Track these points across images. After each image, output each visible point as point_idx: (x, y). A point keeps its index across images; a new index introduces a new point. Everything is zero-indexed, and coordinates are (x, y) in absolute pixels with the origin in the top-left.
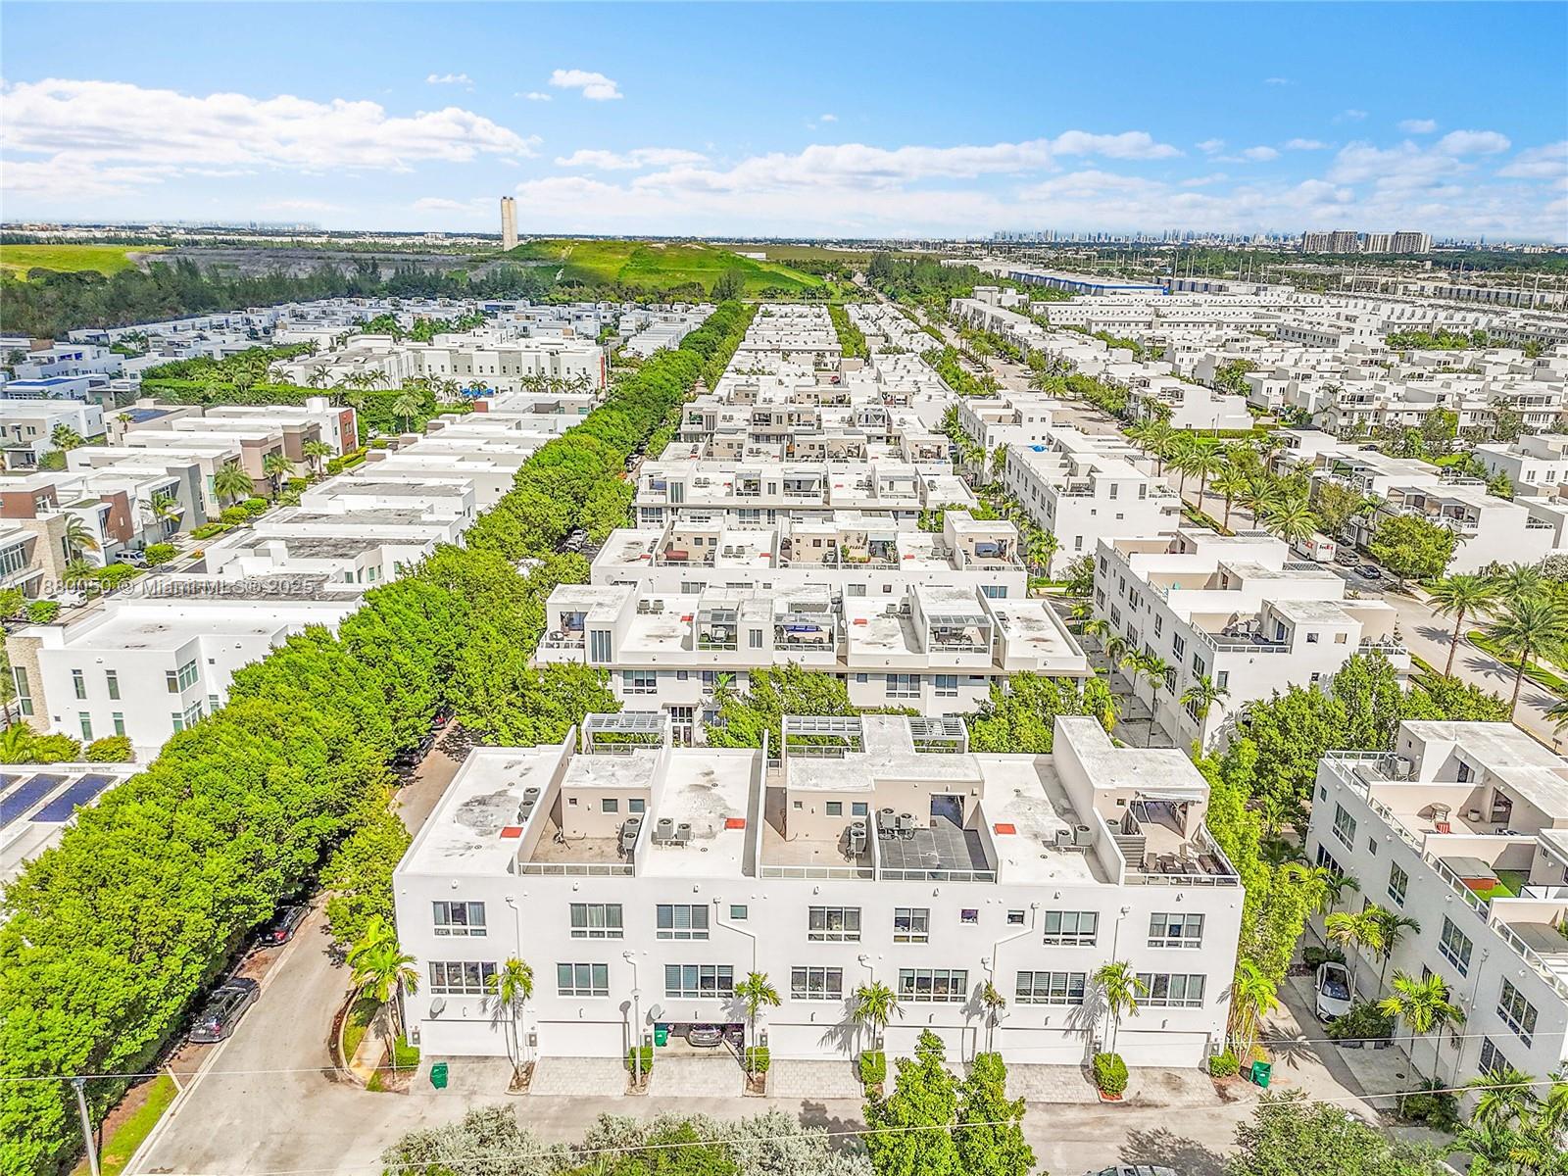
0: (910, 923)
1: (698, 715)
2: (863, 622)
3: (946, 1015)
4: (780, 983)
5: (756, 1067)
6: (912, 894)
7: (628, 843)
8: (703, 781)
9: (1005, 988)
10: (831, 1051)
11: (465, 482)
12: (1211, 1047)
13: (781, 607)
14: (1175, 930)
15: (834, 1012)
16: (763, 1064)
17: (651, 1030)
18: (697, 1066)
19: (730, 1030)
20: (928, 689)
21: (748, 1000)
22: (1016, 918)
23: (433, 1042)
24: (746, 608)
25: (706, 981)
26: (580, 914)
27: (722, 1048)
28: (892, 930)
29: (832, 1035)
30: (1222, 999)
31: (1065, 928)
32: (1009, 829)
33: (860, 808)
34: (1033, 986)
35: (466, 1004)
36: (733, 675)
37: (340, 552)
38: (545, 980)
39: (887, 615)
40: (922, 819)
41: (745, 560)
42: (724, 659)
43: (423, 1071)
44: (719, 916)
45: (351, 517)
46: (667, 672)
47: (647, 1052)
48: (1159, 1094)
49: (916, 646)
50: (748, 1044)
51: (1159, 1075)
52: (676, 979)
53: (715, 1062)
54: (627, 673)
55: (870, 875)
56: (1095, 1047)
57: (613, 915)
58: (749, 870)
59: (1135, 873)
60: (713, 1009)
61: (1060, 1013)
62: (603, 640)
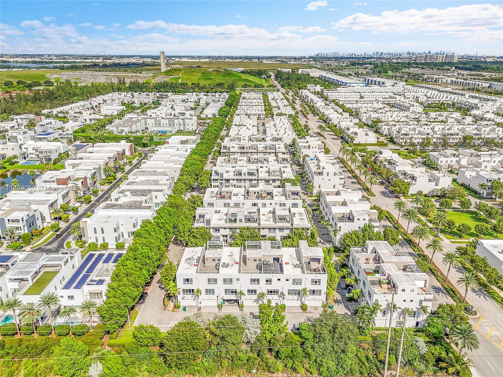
0: (268, 281)
1: (229, 237)
2: (264, 215)
3: (276, 297)
4: (245, 292)
5: (241, 307)
6: (269, 276)
7: (217, 267)
8: (231, 254)
9: (286, 292)
10: (255, 304)
11: (168, 170)
12: (323, 302)
13: (246, 213)
14: (316, 282)
15: (255, 297)
16: (242, 307)
17: (222, 301)
18: (230, 307)
19: (236, 301)
20: (277, 231)
21: (240, 295)
22: (287, 280)
23: (183, 303)
24: (238, 214)
25: (232, 292)
26: (209, 280)
27: (235, 304)
28: (266, 283)
29: (255, 301)
30: (325, 294)
31: (296, 282)
32: (288, 263)
33: (260, 260)
34: (291, 292)
35: (189, 296)
36: (236, 228)
37: (142, 194)
38: (203, 292)
39: (269, 213)
40: (272, 262)
41: (238, 197)
42: (234, 225)
43: (181, 308)
44: (234, 280)
45: (142, 183)
46: (222, 228)
47: (222, 305)
48: (313, 311)
49: (275, 221)
50: (240, 303)
51: (314, 308)
52: (226, 291)
53: (234, 306)
54: (213, 228)
55: (261, 273)
56: (302, 303)
57: (215, 281)
58: (239, 272)
59: (309, 272)
60: (233, 297)
61: (296, 297)
62: (208, 222)
